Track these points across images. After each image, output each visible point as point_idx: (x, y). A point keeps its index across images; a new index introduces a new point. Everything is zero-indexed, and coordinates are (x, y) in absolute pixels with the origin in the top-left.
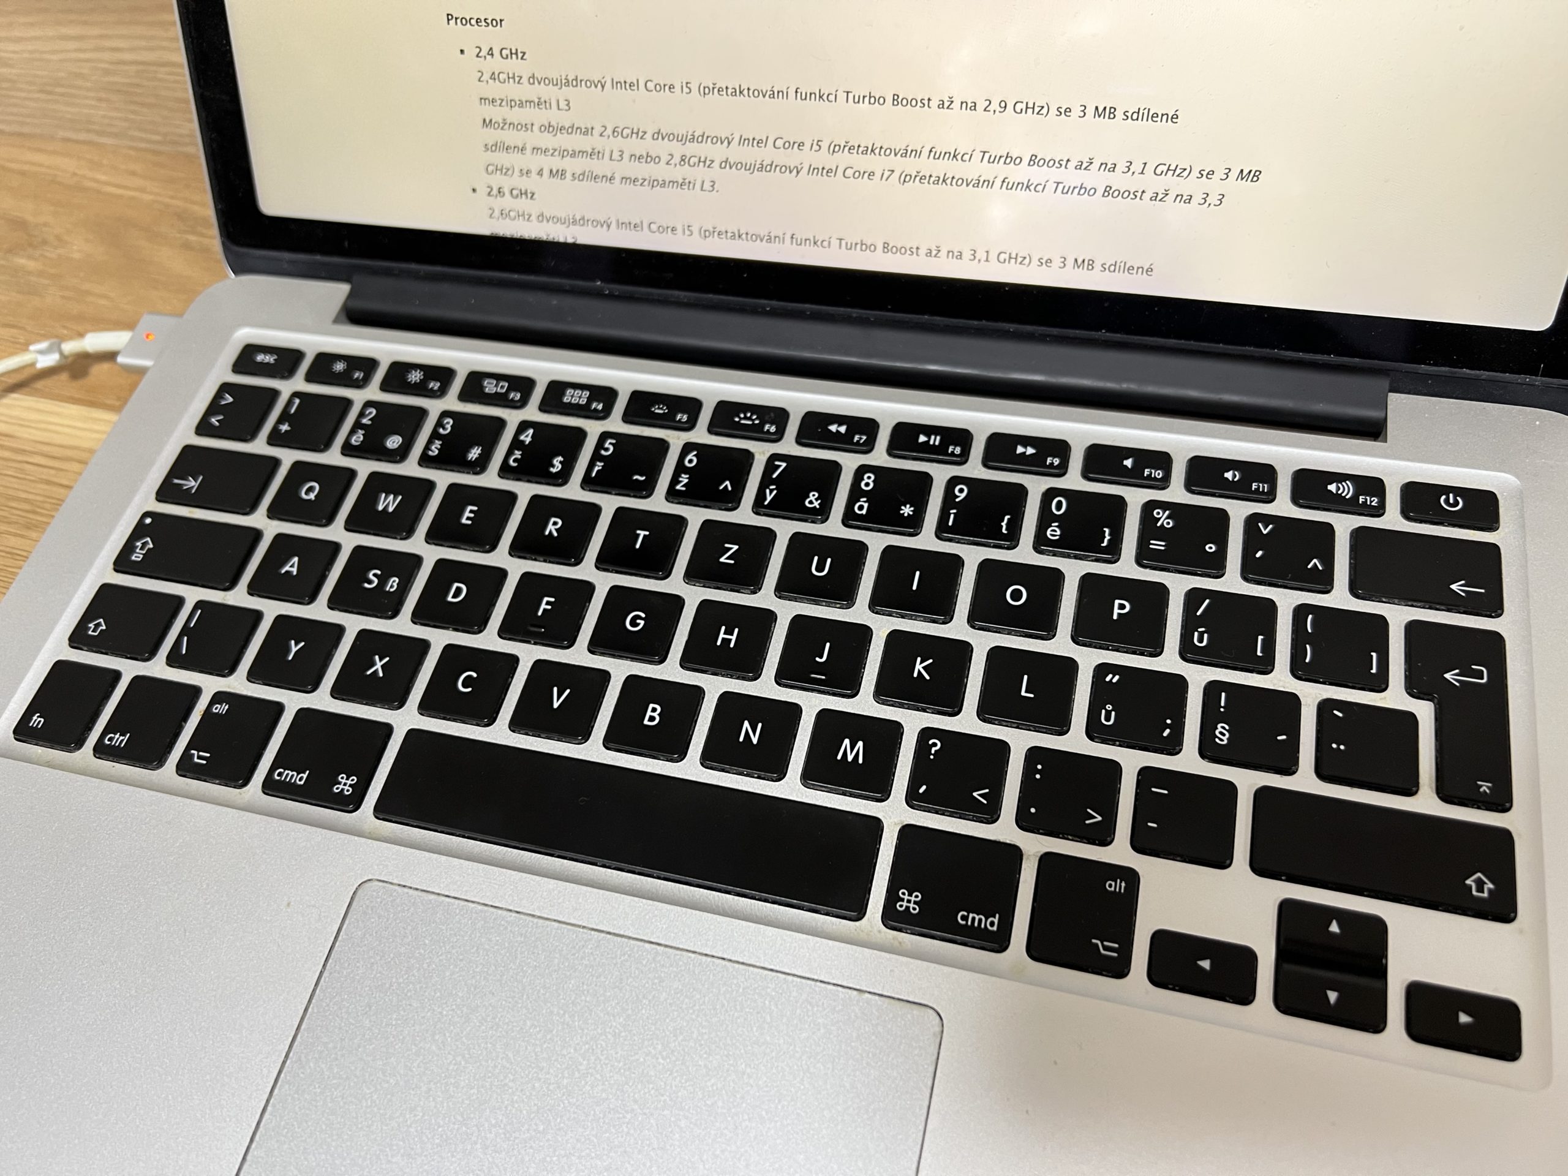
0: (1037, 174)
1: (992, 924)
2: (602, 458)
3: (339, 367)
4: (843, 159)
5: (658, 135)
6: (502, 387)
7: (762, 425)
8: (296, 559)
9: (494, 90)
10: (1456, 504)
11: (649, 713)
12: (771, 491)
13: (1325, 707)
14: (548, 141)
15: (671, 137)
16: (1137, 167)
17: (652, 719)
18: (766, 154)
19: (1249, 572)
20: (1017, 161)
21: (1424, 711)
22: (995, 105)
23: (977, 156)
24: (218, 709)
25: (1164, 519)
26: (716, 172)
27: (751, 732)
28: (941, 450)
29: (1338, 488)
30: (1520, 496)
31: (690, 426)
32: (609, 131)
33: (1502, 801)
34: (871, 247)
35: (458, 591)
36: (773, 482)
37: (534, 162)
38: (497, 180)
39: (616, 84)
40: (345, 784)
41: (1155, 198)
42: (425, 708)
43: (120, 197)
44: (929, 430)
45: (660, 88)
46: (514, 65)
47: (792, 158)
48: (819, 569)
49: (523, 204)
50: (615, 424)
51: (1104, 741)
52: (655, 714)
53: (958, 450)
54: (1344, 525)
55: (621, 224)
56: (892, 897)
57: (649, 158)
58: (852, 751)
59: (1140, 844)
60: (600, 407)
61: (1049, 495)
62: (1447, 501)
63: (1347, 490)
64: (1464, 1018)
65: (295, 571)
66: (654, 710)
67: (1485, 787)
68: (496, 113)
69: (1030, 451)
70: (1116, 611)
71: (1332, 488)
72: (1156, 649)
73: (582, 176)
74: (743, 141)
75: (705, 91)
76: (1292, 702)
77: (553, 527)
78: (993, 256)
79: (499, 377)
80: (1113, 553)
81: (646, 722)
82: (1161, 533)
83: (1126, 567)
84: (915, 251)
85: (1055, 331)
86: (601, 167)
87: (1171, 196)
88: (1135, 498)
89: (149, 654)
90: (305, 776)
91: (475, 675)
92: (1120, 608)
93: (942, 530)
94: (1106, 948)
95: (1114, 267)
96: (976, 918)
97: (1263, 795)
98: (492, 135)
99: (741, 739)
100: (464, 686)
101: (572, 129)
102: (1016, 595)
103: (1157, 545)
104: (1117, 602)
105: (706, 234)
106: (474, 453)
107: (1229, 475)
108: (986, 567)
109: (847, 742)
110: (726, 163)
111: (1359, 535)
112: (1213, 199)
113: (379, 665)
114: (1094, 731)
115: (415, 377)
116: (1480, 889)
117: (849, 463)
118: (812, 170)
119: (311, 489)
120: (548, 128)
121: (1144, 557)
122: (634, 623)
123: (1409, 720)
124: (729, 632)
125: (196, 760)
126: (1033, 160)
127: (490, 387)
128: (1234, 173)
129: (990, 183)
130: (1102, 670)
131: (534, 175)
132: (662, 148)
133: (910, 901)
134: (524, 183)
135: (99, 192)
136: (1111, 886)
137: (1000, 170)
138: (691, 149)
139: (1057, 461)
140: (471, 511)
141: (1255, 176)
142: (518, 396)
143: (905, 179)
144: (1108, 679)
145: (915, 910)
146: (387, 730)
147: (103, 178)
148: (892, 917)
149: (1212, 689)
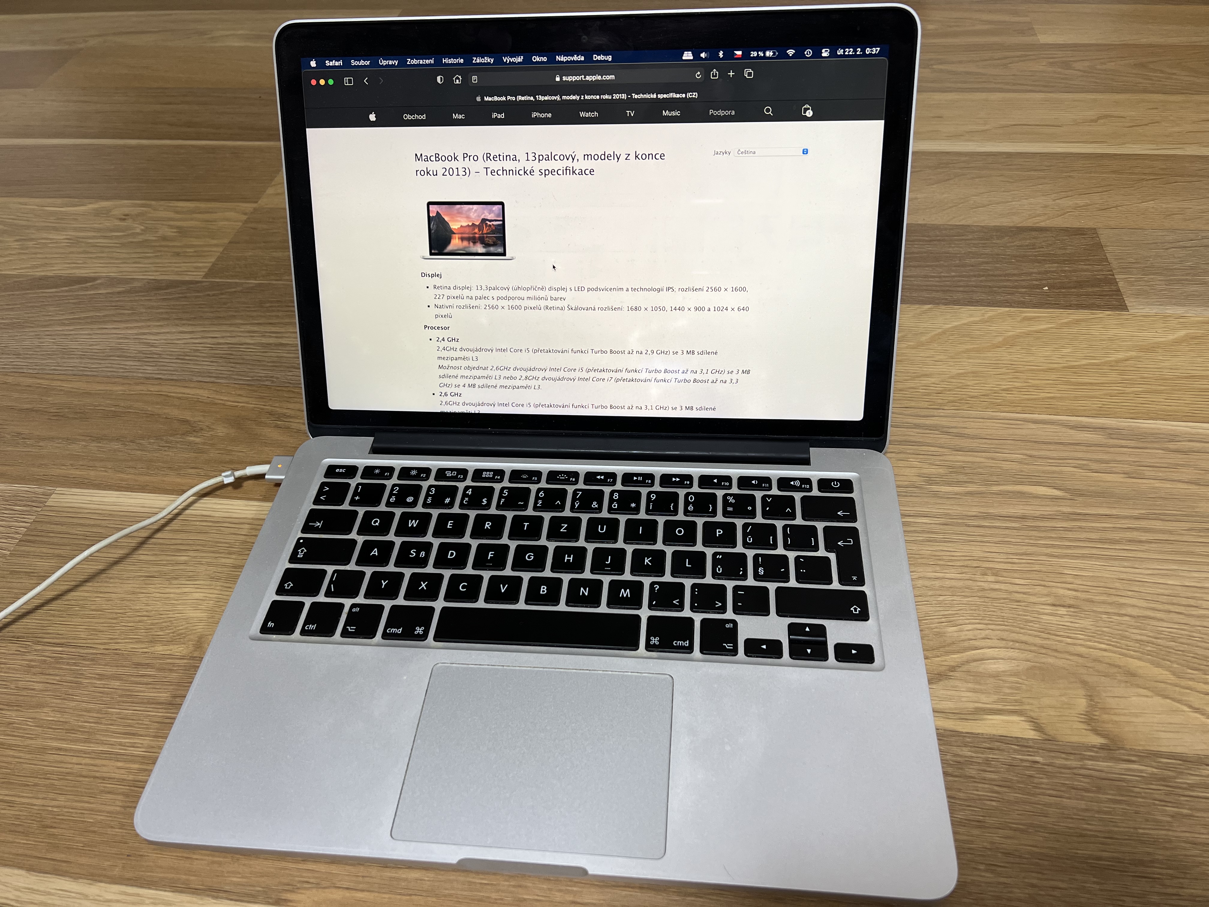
0: (668, 376)
1: (686, 644)
2: (504, 497)
3: (377, 471)
4: (592, 374)
5: (515, 369)
6: (454, 474)
7: (569, 479)
8: (376, 549)
9: (445, 354)
10: (837, 484)
11: (542, 589)
12: (577, 503)
13: (797, 558)
14: (467, 373)
15: (522, 369)
16: (705, 371)
17: (543, 591)
18: (561, 374)
19: (765, 515)
20: (659, 372)
21: (832, 557)
22: (649, 352)
23: (644, 370)
24: (354, 610)
25: (731, 500)
26: (540, 382)
27: (584, 591)
28: (643, 482)
29: (794, 483)
30: (860, 480)
31: (539, 481)
32: (495, 368)
33: (861, 582)
34: (606, 407)
35: (452, 554)
36: (578, 499)
37: (462, 381)
38: (444, 390)
39: (497, 350)
40: (419, 630)
41: (713, 382)
42: (446, 599)
43: (236, 406)
44: (637, 475)
45: (516, 351)
46: (453, 344)
47: (572, 375)
48: (602, 530)
49: (456, 399)
50: (506, 483)
51: (719, 579)
52: (545, 590)
53: (650, 481)
54: (798, 496)
55: (499, 405)
56: (648, 640)
57: (512, 378)
58: (625, 593)
59: (736, 611)
60: (499, 477)
61: (687, 495)
62: (834, 484)
63: (798, 483)
64: (854, 652)
65: (376, 554)
66: (544, 588)
67: (855, 578)
68: (445, 363)
69: (678, 479)
70: (718, 533)
71: (792, 483)
72: (734, 546)
73: (483, 386)
74: (551, 369)
75: (535, 351)
76: (785, 558)
77: (488, 525)
78: (654, 408)
79: (452, 470)
80: (714, 513)
81: (541, 593)
82: (731, 505)
83: (720, 518)
84: (623, 408)
85: (681, 434)
86: (492, 382)
87: (719, 381)
88: (720, 493)
89: (316, 593)
90: (401, 630)
91: (466, 584)
92: (719, 532)
93: (648, 511)
94: (729, 646)
95: (701, 409)
96: (680, 643)
97: (778, 590)
98: (442, 372)
99: (581, 594)
100: (462, 588)
101: (478, 368)
102: (680, 532)
103: (730, 509)
104: (717, 530)
105: (536, 406)
106: (447, 501)
107: (753, 482)
108: (667, 523)
109: (623, 590)
110: (544, 378)
111: (803, 499)
112: (734, 381)
113: (423, 585)
114: (715, 575)
115: (414, 473)
116: (856, 611)
117: (607, 490)
118: (579, 379)
119: (376, 521)
120: (468, 368)
121: (725, 514)
122: (529, 557)
123: (827, 560)
124: (569, 556)
125: (350, 630)
126: (666, 371)
127: (449, 474)
128: (740, 372)
129: (650, 381)
130: (715, 554)
131: (461, 387)
132: (517, 374)
133: (655, 641)
134: (456, 390)
135: (224, 405)
136: (727, 626)
137: (653, 375)
138: (529, 373)
139: (688, 483)
140: (451, 523)
141: (748, 372)
142: (462, 476)
143: (617, 380)
144: (718, 557)
145: (657, 643)
146: (432, 609)
147: (225, 398)
148: (649, 647)
149: (756, 557)
